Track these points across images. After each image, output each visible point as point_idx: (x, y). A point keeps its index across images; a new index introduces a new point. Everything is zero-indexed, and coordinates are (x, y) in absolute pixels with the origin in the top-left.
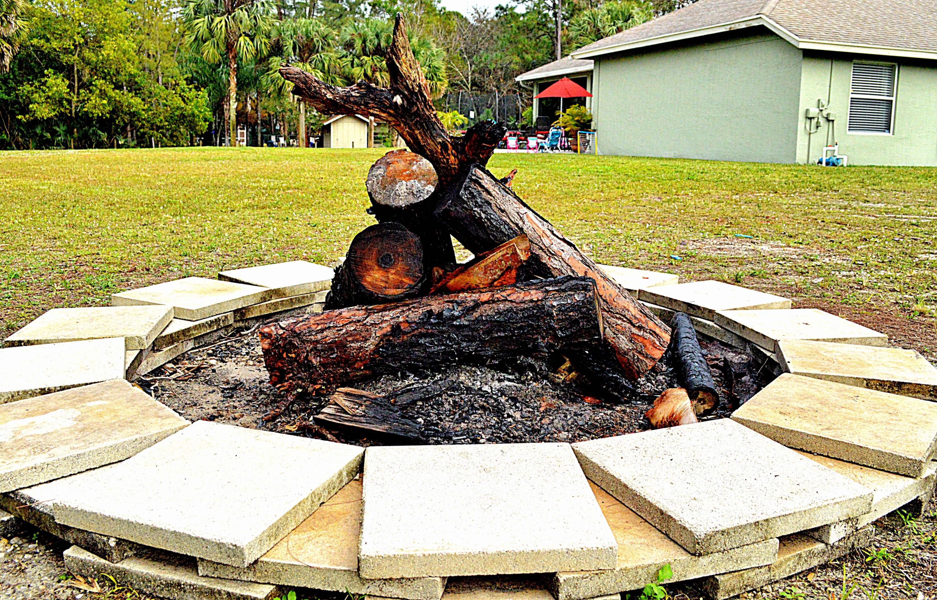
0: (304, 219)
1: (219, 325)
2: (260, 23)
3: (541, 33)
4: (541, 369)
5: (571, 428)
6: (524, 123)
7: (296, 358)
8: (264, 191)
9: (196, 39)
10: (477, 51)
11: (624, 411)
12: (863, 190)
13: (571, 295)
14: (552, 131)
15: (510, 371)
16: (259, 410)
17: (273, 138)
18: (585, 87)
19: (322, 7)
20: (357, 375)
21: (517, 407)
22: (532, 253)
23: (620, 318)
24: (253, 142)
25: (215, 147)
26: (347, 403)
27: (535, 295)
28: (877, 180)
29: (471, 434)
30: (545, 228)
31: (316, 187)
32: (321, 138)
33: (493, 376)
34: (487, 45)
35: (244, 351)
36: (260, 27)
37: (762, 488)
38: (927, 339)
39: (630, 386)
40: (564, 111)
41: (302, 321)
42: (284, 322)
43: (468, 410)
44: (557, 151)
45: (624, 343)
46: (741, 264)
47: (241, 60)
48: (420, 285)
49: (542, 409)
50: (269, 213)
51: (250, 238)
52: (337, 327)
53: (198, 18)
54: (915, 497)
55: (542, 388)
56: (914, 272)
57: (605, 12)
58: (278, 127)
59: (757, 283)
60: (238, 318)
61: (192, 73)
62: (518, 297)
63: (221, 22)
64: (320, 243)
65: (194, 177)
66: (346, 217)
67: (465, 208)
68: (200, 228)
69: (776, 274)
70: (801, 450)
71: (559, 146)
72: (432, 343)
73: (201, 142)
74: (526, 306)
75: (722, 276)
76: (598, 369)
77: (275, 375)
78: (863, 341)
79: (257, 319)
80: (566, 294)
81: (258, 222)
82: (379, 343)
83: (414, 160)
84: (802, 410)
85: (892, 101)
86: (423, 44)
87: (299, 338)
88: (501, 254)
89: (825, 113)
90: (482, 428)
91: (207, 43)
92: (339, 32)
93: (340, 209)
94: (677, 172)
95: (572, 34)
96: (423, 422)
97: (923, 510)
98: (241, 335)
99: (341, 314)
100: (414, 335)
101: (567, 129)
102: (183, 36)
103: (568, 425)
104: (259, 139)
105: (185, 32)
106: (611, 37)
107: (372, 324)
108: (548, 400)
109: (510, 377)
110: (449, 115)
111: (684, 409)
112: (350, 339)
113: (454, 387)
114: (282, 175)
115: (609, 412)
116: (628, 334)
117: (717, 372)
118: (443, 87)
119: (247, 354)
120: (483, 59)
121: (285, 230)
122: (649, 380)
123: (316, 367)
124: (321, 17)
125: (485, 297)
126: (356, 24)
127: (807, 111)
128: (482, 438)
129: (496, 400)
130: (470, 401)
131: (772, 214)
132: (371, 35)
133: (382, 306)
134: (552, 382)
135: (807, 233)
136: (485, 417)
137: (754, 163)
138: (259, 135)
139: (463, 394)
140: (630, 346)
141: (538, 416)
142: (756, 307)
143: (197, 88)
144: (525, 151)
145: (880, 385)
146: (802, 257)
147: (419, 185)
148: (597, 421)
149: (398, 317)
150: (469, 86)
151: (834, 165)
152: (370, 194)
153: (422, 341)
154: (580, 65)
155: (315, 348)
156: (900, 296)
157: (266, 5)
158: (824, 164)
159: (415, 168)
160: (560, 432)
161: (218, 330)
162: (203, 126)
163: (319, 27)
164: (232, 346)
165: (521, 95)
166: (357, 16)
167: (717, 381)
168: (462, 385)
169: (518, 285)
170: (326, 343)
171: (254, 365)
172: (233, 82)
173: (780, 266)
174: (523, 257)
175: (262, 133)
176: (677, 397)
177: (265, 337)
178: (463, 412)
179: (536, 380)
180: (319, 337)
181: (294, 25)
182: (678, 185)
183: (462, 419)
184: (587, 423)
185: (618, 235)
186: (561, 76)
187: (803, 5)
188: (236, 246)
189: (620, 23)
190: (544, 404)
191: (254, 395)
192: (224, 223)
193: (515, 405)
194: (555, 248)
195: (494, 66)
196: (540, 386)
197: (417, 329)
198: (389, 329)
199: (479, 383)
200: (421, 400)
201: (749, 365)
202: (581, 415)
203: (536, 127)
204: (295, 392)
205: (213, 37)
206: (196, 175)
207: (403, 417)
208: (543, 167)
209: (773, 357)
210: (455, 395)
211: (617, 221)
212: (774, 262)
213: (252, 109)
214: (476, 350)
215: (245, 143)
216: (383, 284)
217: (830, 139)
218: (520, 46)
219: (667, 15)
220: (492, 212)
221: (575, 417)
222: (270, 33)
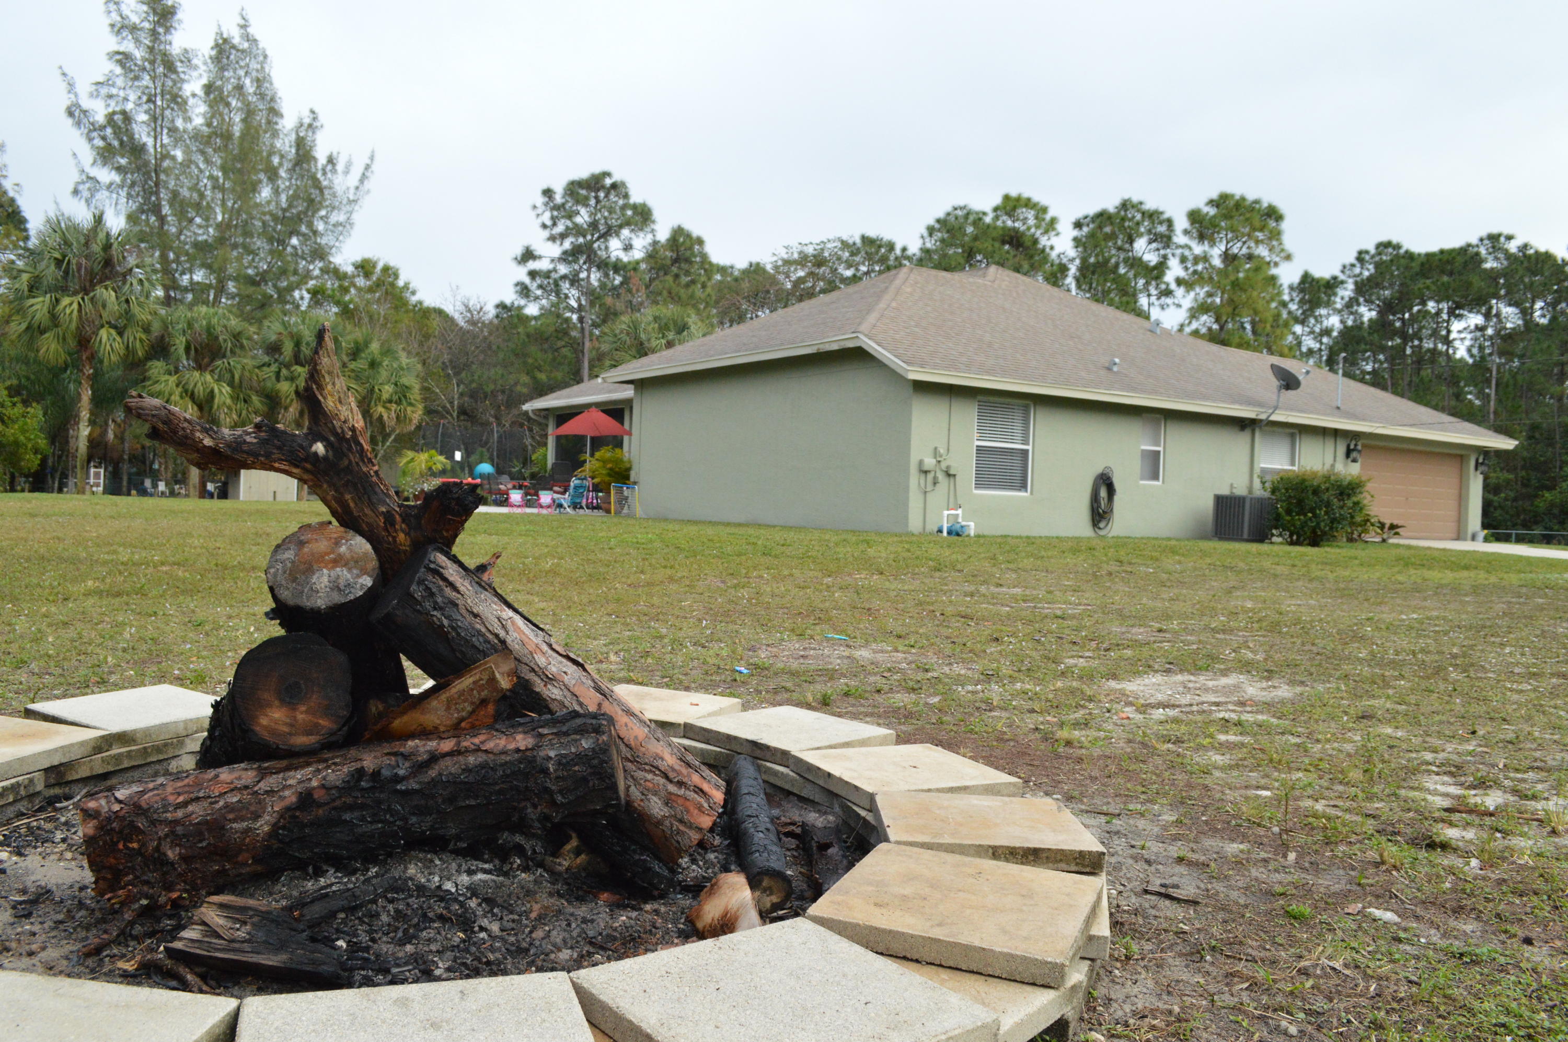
0: (184, 613)
1: (18, 793)
2: (135, 309)
3: (560, 343)
4: (534, 851)
5: (577, 942)
6: (535, 469)
7: (140, 849)
8: (121, 568)
9: (28, 328)
10: (467, 366)
11: (657, 912)
12: (995, 570)
13: (576, 741)
14: (574, 482)
15: (486, 856)
16: (74, 937)
17: (148, 483)
18: (622, 423)
19: (234, 290)
20: (241, 874)
21: (494, 915)
22: (519, 677)
23: (651, 771)
24: (114, 488)
25: (50, 495)
26: (221, 921)
27: (523, 741)
28: (1012, 556)
29: (420, 962)
30: (539, 641)
31: (208, 562)
32: (225, 484)
33: (460, 866)
34: (481, 357)
35: (59, 836)
36: (134, 316)
37: (847, 1025)
38: (1075, 779)
39: (666, 873)
40: (592, 455)
41: (152, 790)
42: (122, 791)
43: (418, 924)
44: (581, 511)
45: (656, 808)
46: (831, 679)
47: (101, 362)
48: (345, 728)
49: (533, 915)
50: (127, 604)
51: (90, 644)
52: (209, 797)
53: (34, 297)
54: (1059, 1016)
55: (535, 881)
56: (1059, 684)
57: (651, 318)
58: (156, 466)
59: (853, 705)
60: (52, 781)
61: (19, 379)
62: (497, 745)
63: (71, 304)
64: (205, 653)
65: (8, 542)
66: (251, 611)
67: (418, 611)
68: (7, 628)
69: (879, 691)
70: (905, 958)
71: (584, 504)
72: (363, 819)
73: (27, 486)
74: (508, 758)
75: (805, 697)
76: (618, 849)
77: (104, 879)
78: (991, 790)
79: (85, 781)
80: (569, 738)
81: (107, 619)
82: (279, 821)
83: (342, 538)
84: (904, 898)
85: (1027, 451)
86: (387, 351)
87: (146, 817)
88: (471, 680)
89: (944, 465)
90: (438, 951)
91: (47, 335)
92: (260, 329)
93: (243, 598)
94: (748, 544)
95: (605, 347)
96: (344, 945)
97: (1071, 1032)
98: (56, 810)
99: (217, 776)
100: (334, 808)
101: (596, 480)
102: (7, 322)
103: (572, 938)
104: (125, 483)
105: (10, 316)
106: (658, 355)
107: (267, 792)
108: (543, 901)
109: (486, 866)
110: (423, 457)
111: (742, 906)
112: (231, 816)
113: (399, 887)
114: (155, 541)
115: (634, 914)
116: (663, 794)
117: (792, 843)
118: (416, 414)
119: (64, 840)
120: (476, 377)
121: (150, 632)
122: (694, 861)
123: (172, 864)
124: (232, 305)
125: (447, 745)
126: (286, 319)
127: (921, 462)
128: (437, 967)
129: (462, 905)
130: (421, 907)
131: (876, 603)
133: (284, 763)
134: (551, 872)
135: (921, 631)
136: (444, 933)
137: (854, 532)
138: (125, 478)
139: (412, 896)
140: (666, 811)
141: (527, 926)
142: (847, 745)
143: (26, 403)
144: (534, 511)
145: (1011, 853)
146: (913, 666)
147: (349, 576)
148: (615, 930)
149: (310, 779)
150: (455, 414)
151: (958, 535)
152: (271, 589)
153: (347, 816)
154: (615, 391)
155: (173, 832)
156: (1041, 719)
157: (146, 284)
158: (945, 533)
159: (343, 549)
160: (559, 950)
161: (15, 801)
162: (32, 461)
163: (229, 319)
164: (39, 828)
165: (531, 430)
166: (288, 307)
167: (794, 857)
168: (410, 883)
169: (497, 726)
170: (191, 824)
171: (73, 859)
172: (86, 395)
173: (884, 681)
174: (505, 683)
175: (130, 475)
176: (733, 887)
177: (90, 815)
178: (410, 926)
179: (525, 869)
180: (180, 814)
181: (189, 315)
182: (750, 563)
183: (407, 939)
184: (600, 934)
185: (661, 637)
186: (588, 406)
187: (912, 323)
188: (64, 659)
189: (671, 336)
190: (536, 907)
191: (69, 911)
192: (49, 620)
193: (491, 911)
194: (553, 669)
195: (492, 387)
196: (532, 878)
197: (340, 797)
198: (294, 799)
199: (437, 879)
200: (343, 910)
201: (837, 831)
202: (592, 921)
203: (551, 476)
204: (137, 906)
205: (56, 326)
206: (12, 539)
207: (313, 940)
208: (560, 536)
209: (870, 817)
210: (398, 900)
211: (661, 617)
212: (875, 674)
213: (116, 436)
214: (432, 828)
215: (101, 489)
216: (286, 729)
217: (952, 499)
218: (530, 361)
219: (735, 327)
220: (459, 618)
221: (584, 926)
222: (149, 324)
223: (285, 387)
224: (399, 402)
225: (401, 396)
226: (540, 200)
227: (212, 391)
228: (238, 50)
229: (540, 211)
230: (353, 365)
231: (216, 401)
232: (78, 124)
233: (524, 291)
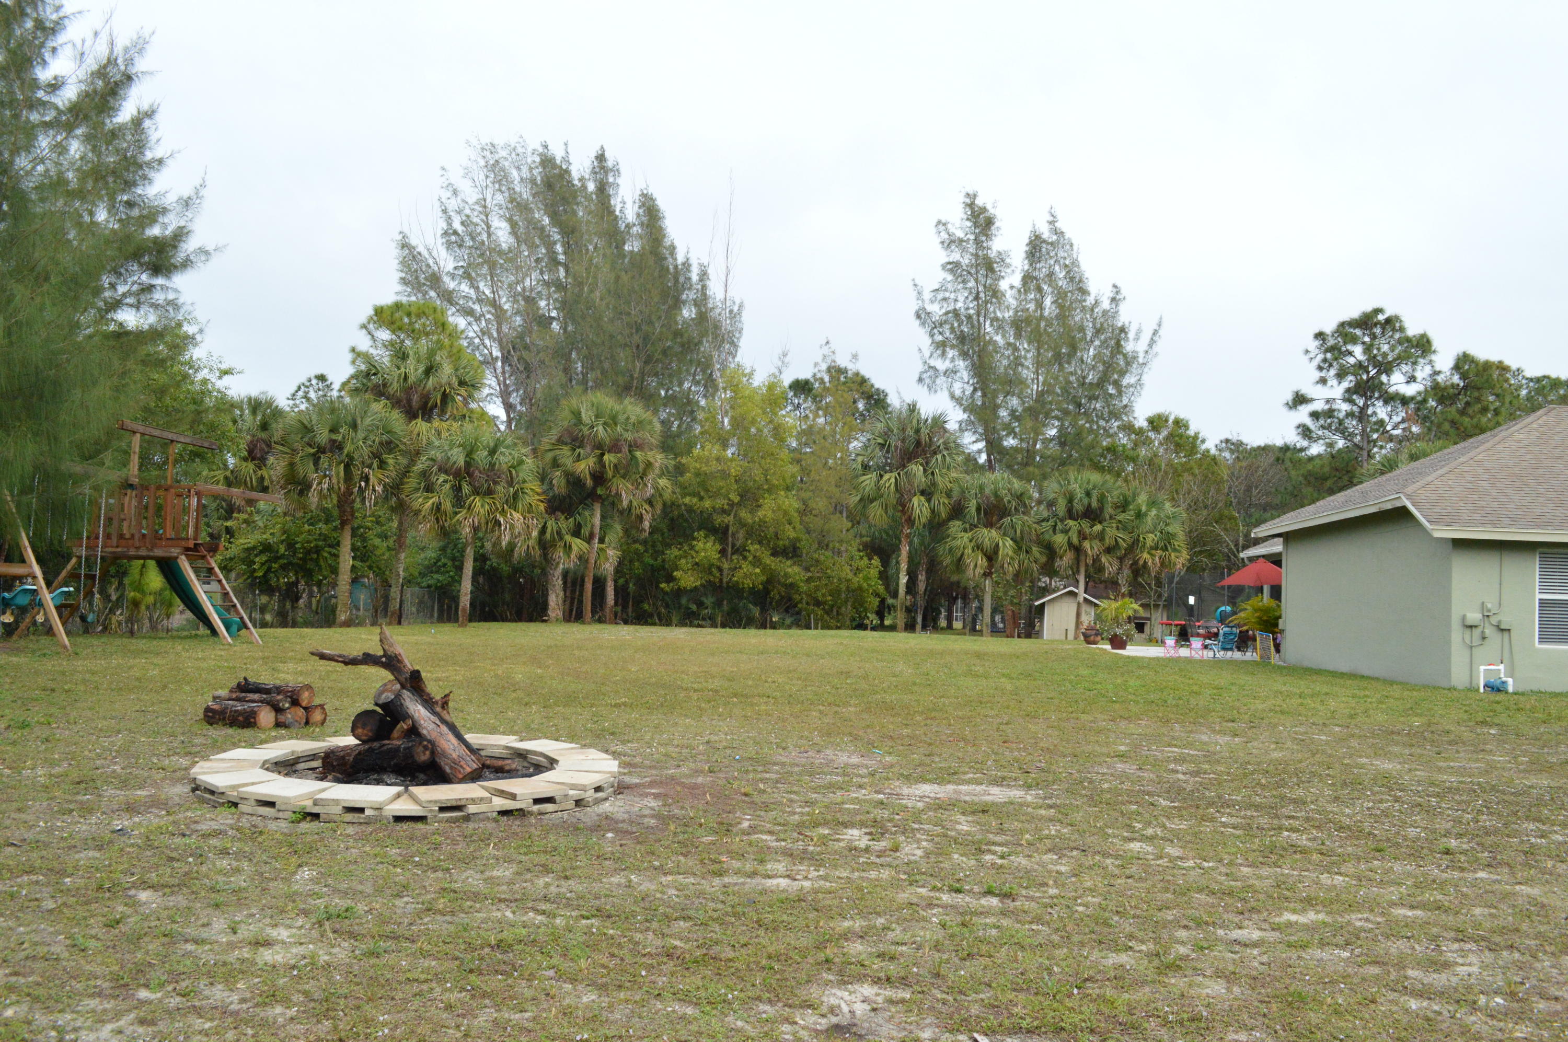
2: (939, 479)
9: (861, 500)
14: (1223, 629)
36: (938, 485)
47: (914, 523)
53: (865, 475)
63: (890, 479)
86: (1152, 503)
89: (1494, 620)
91: (874, 504)
92: (1041, 488)
101: (1245, 628)
110: (1115, 605)
127: (1464, 618)
132: (1079, 494)
143: (869, 557)
144: (1187, 654)
151: (1496, 691)
154: (1274, 543)
158: (1483, 688)
162: (872, 603)
163: (1013, 483)
172: (905, 550)
186: (1258, 557)
205: (880, 496)
217: (1507, 655)
222: (951, 491)
223: (1059, 539)
224: (1165, 549)
225: (1166, 544)
226: (1313, 345)
227: (997, 545)
228: (1048, 243)
229: (1312, 355)
230: (1121, 517)
231: (1000, 552)
232: (923, 324)
233: (1305, 432)
